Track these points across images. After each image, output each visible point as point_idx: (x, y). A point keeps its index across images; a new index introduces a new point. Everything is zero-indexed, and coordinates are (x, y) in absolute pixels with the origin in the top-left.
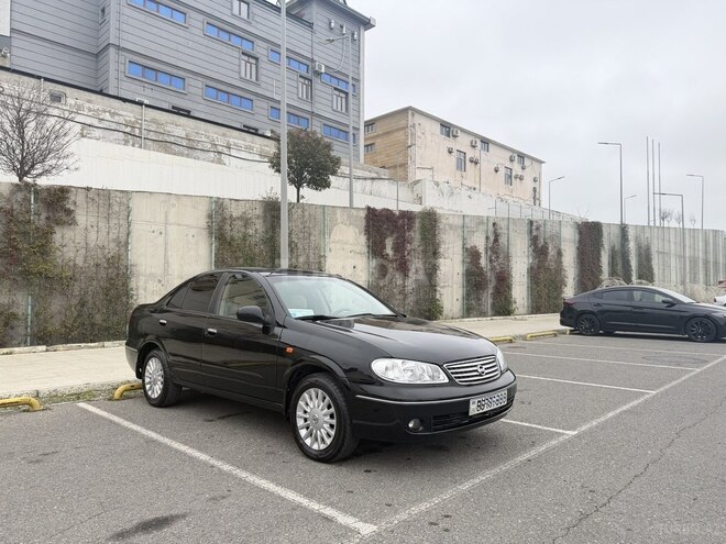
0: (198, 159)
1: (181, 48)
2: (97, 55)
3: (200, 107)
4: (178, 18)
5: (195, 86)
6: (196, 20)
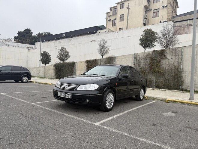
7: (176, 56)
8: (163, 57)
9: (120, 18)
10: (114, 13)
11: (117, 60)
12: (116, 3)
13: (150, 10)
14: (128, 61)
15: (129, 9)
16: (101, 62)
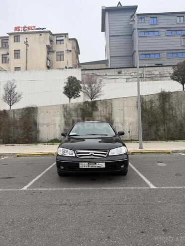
0: (164, 80)
1: (158, 44)
2: (132, 56)
3: (166, 61)
4: (156, 33)
5: (163, 55)
6: (163, 32)
7: (106, 108)
8: (95, 108)
9: (15, 54)
10: (4, 46)
11: (39, 111)
12: (8, 34)
13: (53, 52)
14: (55, 112)
15: (27, 45)
16: (14, 114)
